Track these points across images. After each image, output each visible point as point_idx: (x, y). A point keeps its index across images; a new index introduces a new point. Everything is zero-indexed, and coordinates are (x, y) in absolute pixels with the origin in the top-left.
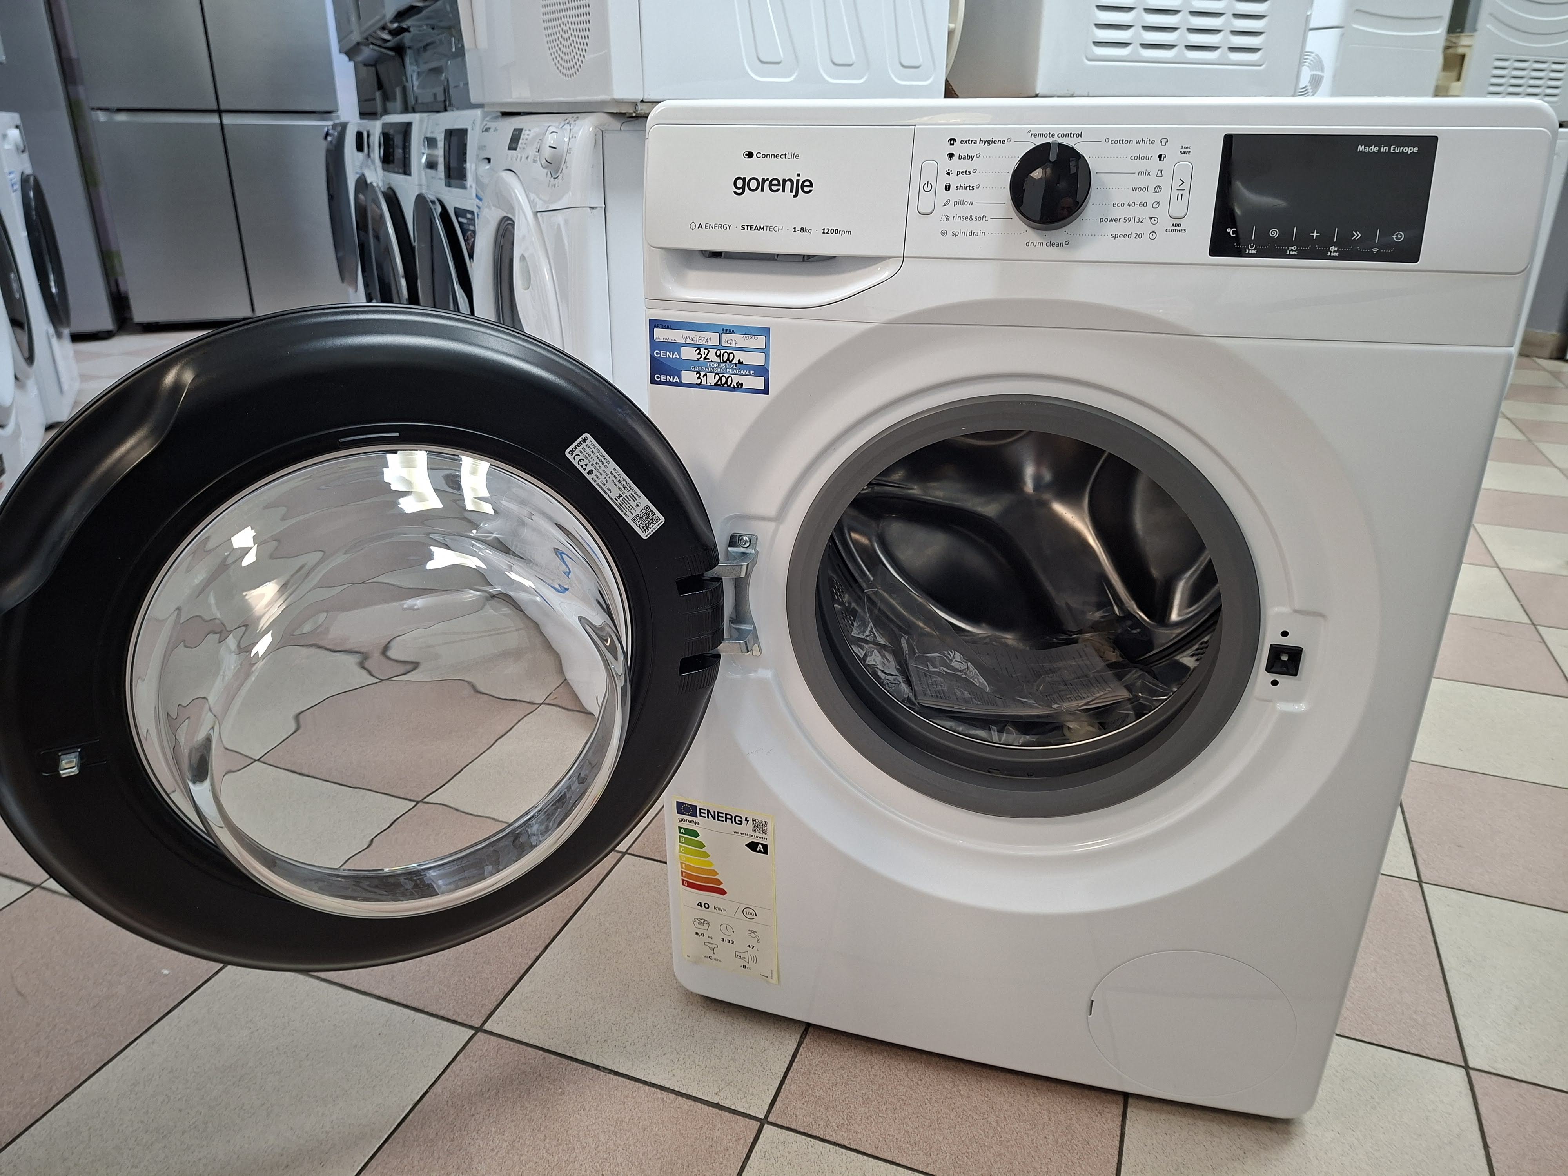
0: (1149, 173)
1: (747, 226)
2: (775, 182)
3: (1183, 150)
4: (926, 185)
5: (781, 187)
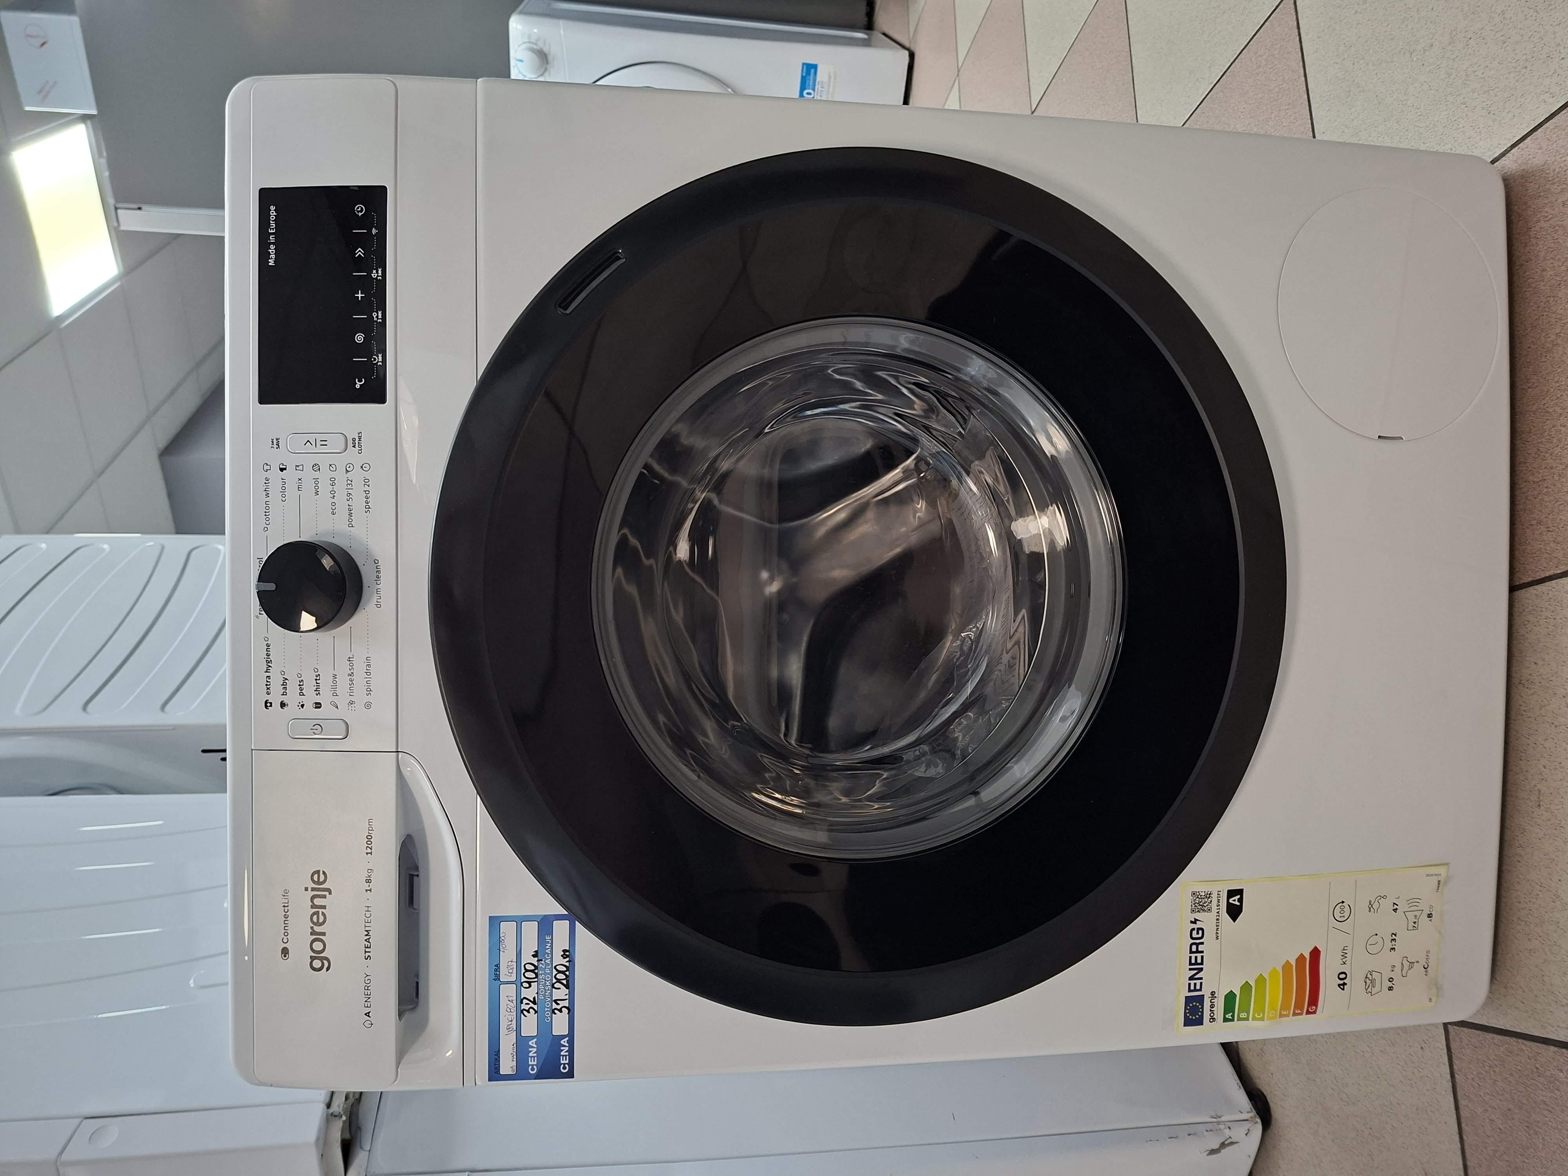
0: (300, 480)
1: (366, 952)
2: (315, 918)
3: (275, 446)
4: (315, 731)
5: (321, 910)
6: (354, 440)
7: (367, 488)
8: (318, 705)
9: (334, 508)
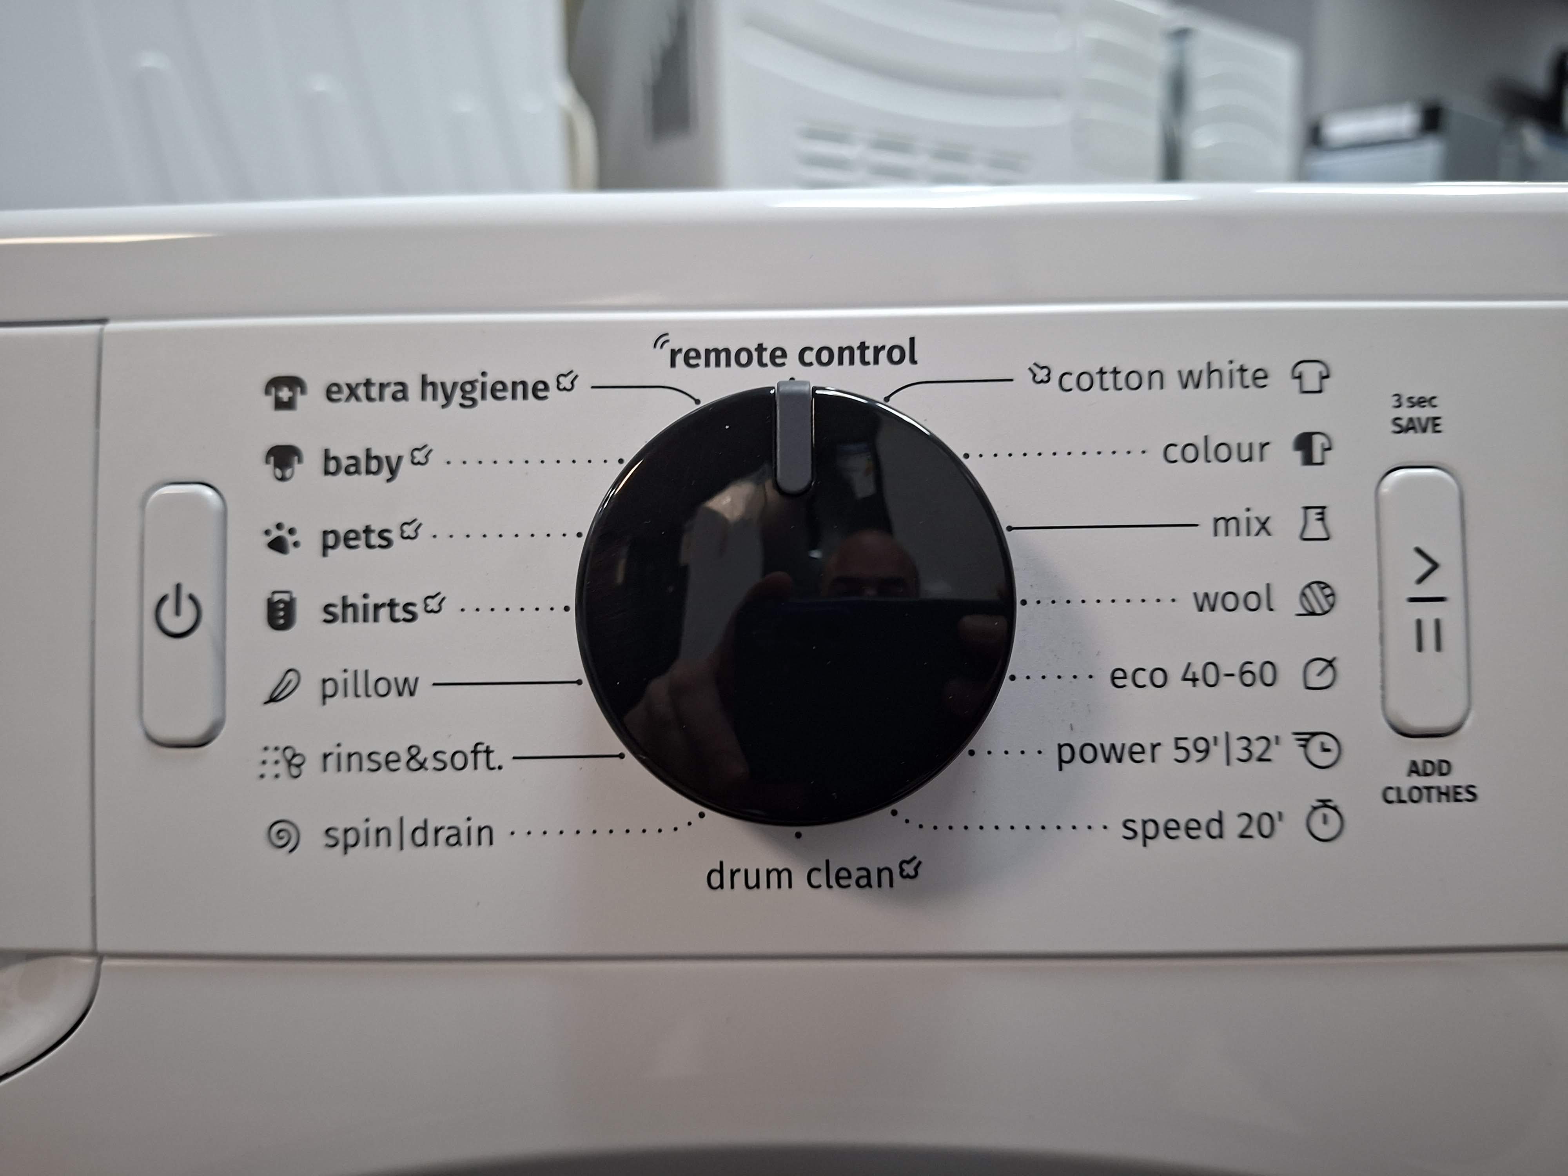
0: (1263, 526)
3: (1406, 413)
4: (170, 605)
6: (1442, 767)
7: (1234, 825)
8: (280, 615)
9: (1143, 678)
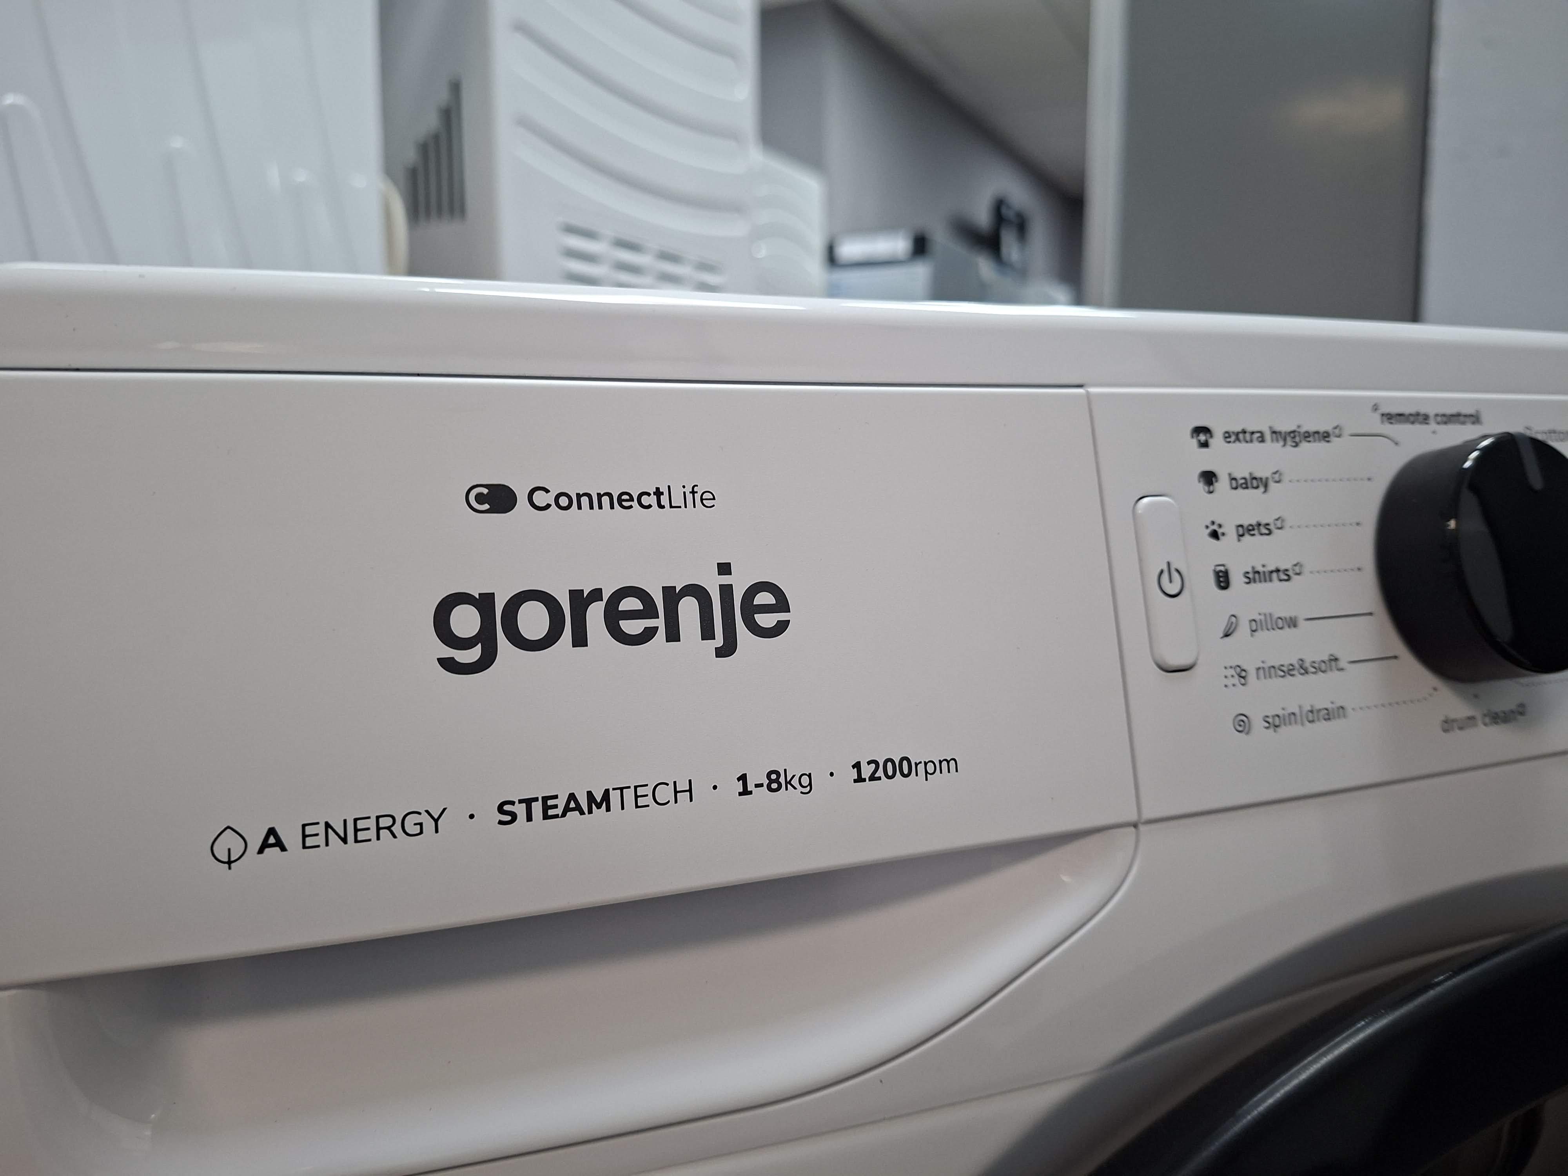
1: (528, 802)
2: (630, 604)
4: (1165, 576)
5: (660, 622)
8: (1223, 580)
